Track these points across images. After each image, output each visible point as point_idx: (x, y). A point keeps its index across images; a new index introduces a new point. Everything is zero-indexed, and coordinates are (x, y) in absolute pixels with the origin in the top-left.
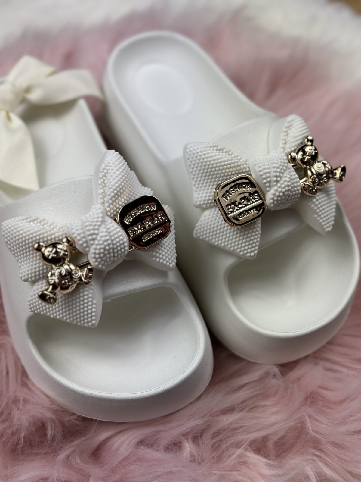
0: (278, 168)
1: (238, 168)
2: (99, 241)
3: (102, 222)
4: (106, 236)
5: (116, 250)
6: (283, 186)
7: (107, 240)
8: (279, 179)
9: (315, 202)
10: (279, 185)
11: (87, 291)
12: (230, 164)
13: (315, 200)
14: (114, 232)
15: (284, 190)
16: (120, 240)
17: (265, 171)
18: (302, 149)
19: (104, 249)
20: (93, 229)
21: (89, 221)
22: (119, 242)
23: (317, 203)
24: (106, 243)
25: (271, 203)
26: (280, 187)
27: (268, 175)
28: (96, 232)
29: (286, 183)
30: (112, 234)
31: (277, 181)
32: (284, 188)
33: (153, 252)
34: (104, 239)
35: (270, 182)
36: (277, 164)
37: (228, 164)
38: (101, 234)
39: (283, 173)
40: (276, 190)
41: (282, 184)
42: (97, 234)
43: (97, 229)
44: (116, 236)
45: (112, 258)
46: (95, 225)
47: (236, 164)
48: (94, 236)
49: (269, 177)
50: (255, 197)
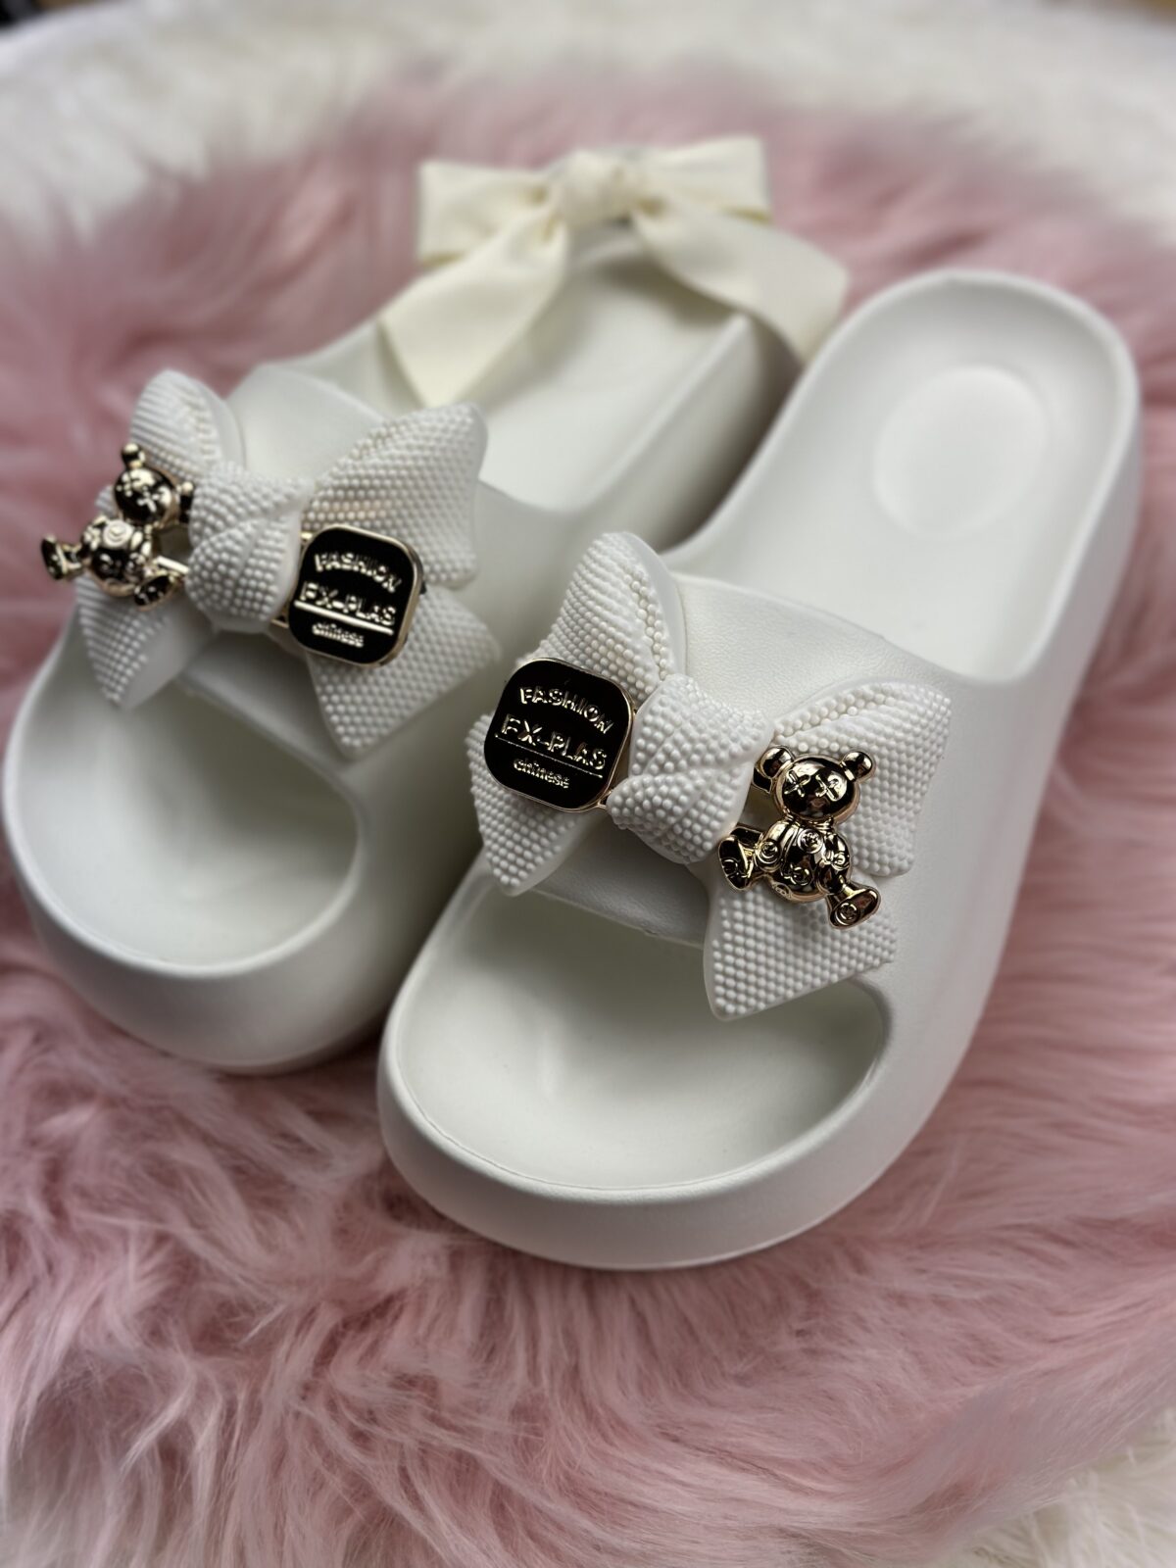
0: (691, 741)
1: (628, 666)
2: (221, 540)
3: (265, 512)
4: (238, 542)
5: (240, 592)
6: (664, 789)
7: (231, 552)
8: (669, 765)
9: (735, 909)
10: (659, 779)
11: (141, 621)
12: (617, 641)
13: (738, 904)
14: (267, 553)
15: (657, 799)
16: (263, 580)
17: (660, 721)
18: (826, 767)
19: (216, 563)
20: (230, 509)
21: (240, 487)
22: (258, 580)
24: (225, 556)
25: (615, 805)
26: (656, 785)
27: (659, 735)
28: (231, 518)
29: (675, 790)
30: (257, 552)
31: (662, 769)
32: (664, 796)
33: (324, 672)
34: (229, 544)
35: (650, 755)
36: (700, 731)
37: (613, 637)
38: (235, 532)
39: (691, 764)
40: (644, 786)
41: (667, 783)
42: (228, 525)
43: (238, 516)
44: (262, 563)
45: (225, 603)
46: (241, 504)
47: (628, 652)
48: (220, 524)
49: (659, 744)
50: (595, 756)
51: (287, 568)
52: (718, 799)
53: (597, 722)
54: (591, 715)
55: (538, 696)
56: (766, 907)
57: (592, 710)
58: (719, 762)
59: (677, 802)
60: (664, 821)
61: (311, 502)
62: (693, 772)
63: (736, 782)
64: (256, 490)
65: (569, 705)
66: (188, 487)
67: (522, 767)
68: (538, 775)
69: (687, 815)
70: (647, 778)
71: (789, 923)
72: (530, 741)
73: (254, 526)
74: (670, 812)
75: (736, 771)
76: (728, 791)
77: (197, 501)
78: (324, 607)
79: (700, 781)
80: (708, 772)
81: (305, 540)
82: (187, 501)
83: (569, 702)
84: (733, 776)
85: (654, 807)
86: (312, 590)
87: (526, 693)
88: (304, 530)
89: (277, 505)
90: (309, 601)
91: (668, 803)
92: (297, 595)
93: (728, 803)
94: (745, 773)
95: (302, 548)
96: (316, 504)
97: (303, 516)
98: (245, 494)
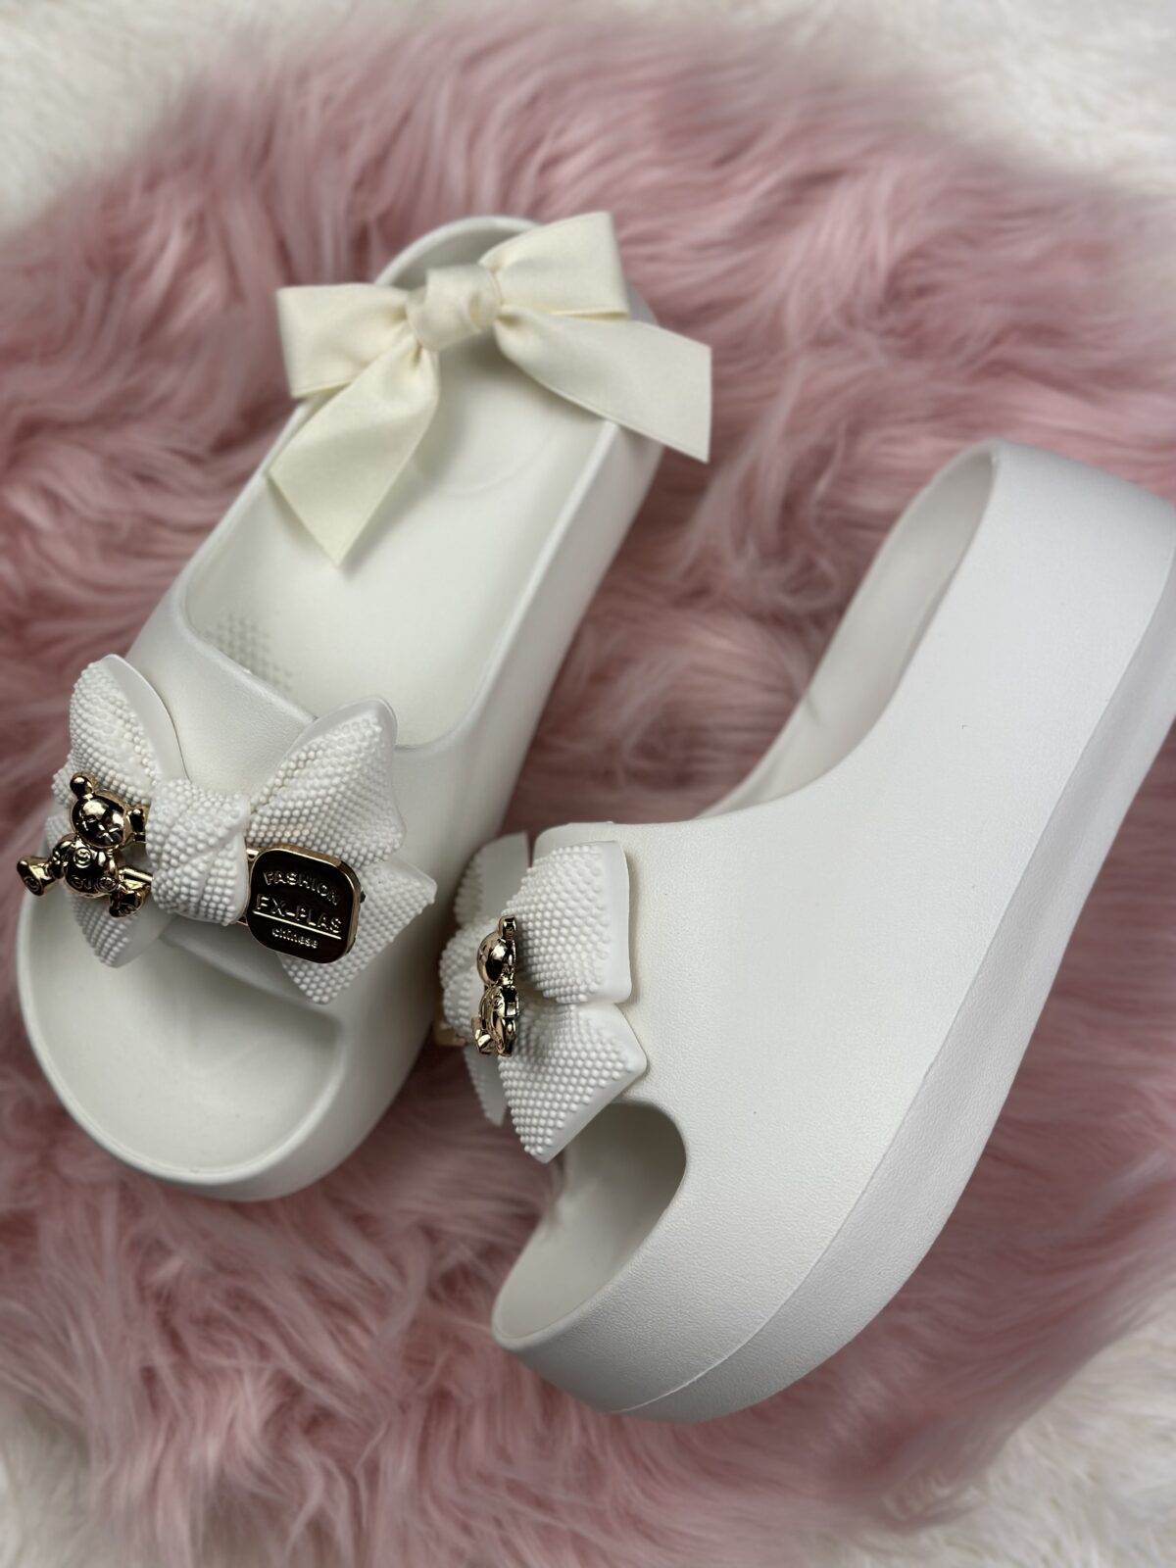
2: (177, 876)
24: (184, 889)
30: (212, 881)
44: (218, 890)
51: (240, 890)
66: (137, 812)
73: (205, 862)
81: (251, 856)
82: (138, 822)
86: (265, 901)
88: (251, 845)
89: (221, 837)
90: (265, 910)
95: (250, 863)
98: (193, 837)
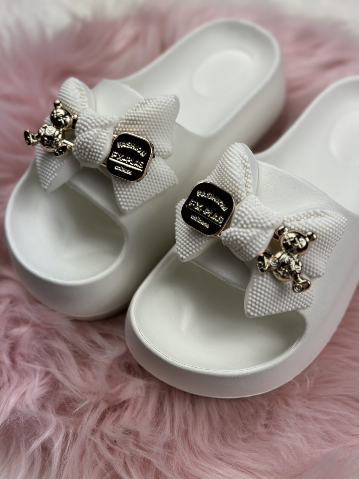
0: (254, 219)
2: (85, 135)
3: (101, 126)
4: (91, 136)
6: (242, 234)
7: (89, 139)
8: (245, 226)
10: (241, 230)
12: (234, 180)
14: (101, 140)
15: (239, 237)
16: (99, 149)
18: (299, 236)
19: (83, 143)
20: (89, 124)
21: (94, 117)
22: (97, 149)
23: (260, 282)
24: (86, 140)
26: (239, 232)
27: (243, 215)
28: (89, 127)
29: (245, 235)
30: (98, 139)
31: (242, 227)
32: (241, 236)
34: (88, 136)
35: (239, 221)
36: (257, 216)
38: (90, 132)
39: (253, 227)
40: (235, 232)
41: (243, 232)
42: (88, 130)
43: (92, 127)
44: (99, 144)
45: (86, 157)
46: (93, 123)
48: (86, 129)
50: (219, 219)
51: (108, 146)
52: (260, 240)
53: (222, 207)
54: (220, 204)
55: (203, 194)
56: (270, 281)
57: (221, 202)
58: (262, 228)
59: (245, 239)
60: (240, 245)
61: (117, 124)
62: (253, 230)
63: (267, 235)
64: (99, 118)
65: (214, 200)
66: (76, 116)
67: (194, 218)
68: (198, 222)
69: (248, 244)
70: (236, 229)
71: (277, 288)
72: (198, 210)
73: (97, 131)
74: (242, 242)
75: (268, 231)
76: (264, 238)
77: (78, 121)
78: (119, 160)
79: (255, 233)
80: (258, 230)
81: (114, 137)
82: (75, 121)
83: (214, 198)
84: (266, 233)
85: (237, 239)
86: (115, 154)
87: (199, 193)
88: (114, 134)
89: (106, 124)
90: (114, 158)
91: (242, 239)
92: (110, 156)
93: (263, 242)
94: (271, 233)
95: (113, 140)
96: (119, 125)
97: (114, 129)
98: (95, 119)
